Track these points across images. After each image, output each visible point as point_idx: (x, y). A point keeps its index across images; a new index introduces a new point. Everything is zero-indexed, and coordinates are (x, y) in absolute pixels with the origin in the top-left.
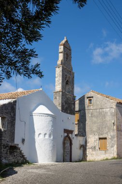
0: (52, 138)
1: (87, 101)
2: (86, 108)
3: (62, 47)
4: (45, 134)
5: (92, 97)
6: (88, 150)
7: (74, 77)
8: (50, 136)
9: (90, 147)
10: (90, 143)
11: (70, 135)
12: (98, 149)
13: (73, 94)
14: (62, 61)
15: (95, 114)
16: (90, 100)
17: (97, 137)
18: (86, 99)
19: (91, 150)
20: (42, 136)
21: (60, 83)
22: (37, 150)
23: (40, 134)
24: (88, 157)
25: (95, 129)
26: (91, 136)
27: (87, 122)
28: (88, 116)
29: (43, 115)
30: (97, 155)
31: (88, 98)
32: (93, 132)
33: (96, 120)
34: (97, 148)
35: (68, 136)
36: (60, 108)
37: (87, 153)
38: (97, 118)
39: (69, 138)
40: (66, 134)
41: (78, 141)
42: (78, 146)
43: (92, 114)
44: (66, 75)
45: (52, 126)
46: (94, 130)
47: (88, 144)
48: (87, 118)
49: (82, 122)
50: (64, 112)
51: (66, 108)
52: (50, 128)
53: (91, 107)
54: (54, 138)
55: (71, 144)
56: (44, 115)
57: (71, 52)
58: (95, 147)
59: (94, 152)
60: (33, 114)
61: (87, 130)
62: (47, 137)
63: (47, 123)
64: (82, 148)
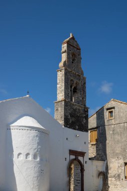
0: (38, 160)
1: (106, 114)
2: (106, 123)
3: (66, 45)
4: (27, 155)
5: (114, 108)
6: (109, 179)
7: (85, 83)
8: (35, 157)
9: (113, 175)
10: (112, 170)
11: (80, 158)
12: (124, 179)
13: (85, 105)
14: (65, 62)
15: (118, 130)
16: (111, 112)
17: (122, 162)
18: (105, 111)
19: (113, 179)
20: (22, 157)
21: (62, 90)
22: (16, 175)
23: (19, 154)
24: (110, 188)
25: (118, 150)
26: (113, 160)
27: (107, 141)
28: (109, 133)
29: (24, 128)
30: (122, 186)
31: (107, 109)
32: (116, 155)
33: (120, 138)
34: (122, 176)
35: (76, 159)
36: (62, 122)
37: (109, 182)
38: (121, 135)
39: (80, 162)
40: (73, 157)
41: (95, 167)
42: (95, 174)
43: (113, 131)
44: (72, 80)
45: (39, 144)
46: (117, 152)
47: (109, 171)
48: (107, 136)
49: (101, 142)
50: (69, 128)
51: (72, 122)
52: (35, 146)
53: (113, 122)
54: (41, 160)
55: (82, 170)
56: (27, 128)
57: (80, 52)
58: (119, 176)
59: (118, 183)
60: (11, 128)
61: (107, 152)
62: (30, 158)
63: (31, 138)
64: (101, 177)
